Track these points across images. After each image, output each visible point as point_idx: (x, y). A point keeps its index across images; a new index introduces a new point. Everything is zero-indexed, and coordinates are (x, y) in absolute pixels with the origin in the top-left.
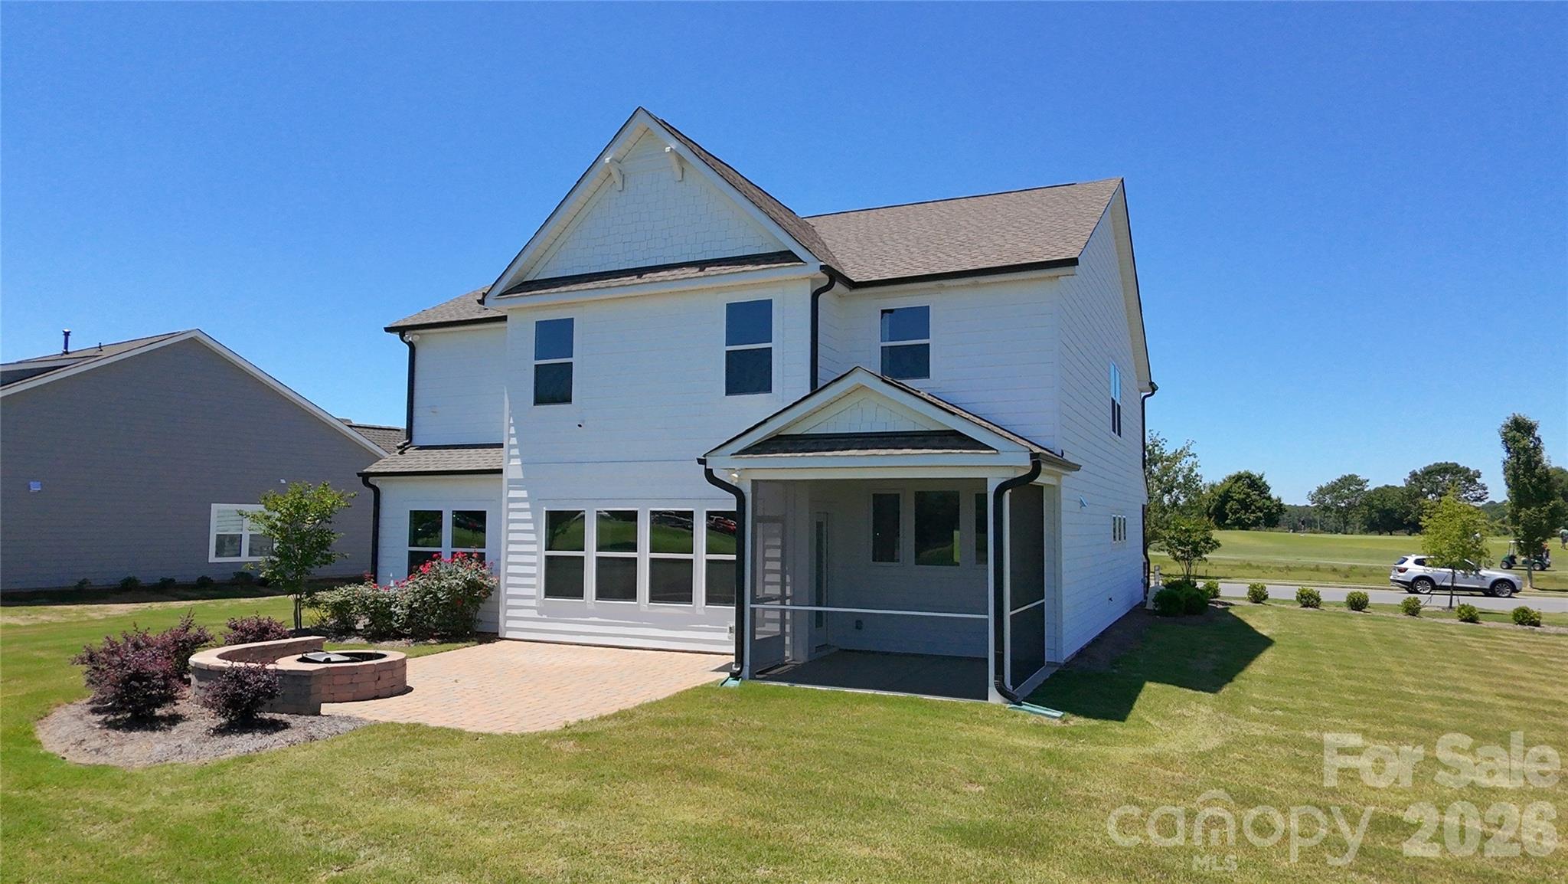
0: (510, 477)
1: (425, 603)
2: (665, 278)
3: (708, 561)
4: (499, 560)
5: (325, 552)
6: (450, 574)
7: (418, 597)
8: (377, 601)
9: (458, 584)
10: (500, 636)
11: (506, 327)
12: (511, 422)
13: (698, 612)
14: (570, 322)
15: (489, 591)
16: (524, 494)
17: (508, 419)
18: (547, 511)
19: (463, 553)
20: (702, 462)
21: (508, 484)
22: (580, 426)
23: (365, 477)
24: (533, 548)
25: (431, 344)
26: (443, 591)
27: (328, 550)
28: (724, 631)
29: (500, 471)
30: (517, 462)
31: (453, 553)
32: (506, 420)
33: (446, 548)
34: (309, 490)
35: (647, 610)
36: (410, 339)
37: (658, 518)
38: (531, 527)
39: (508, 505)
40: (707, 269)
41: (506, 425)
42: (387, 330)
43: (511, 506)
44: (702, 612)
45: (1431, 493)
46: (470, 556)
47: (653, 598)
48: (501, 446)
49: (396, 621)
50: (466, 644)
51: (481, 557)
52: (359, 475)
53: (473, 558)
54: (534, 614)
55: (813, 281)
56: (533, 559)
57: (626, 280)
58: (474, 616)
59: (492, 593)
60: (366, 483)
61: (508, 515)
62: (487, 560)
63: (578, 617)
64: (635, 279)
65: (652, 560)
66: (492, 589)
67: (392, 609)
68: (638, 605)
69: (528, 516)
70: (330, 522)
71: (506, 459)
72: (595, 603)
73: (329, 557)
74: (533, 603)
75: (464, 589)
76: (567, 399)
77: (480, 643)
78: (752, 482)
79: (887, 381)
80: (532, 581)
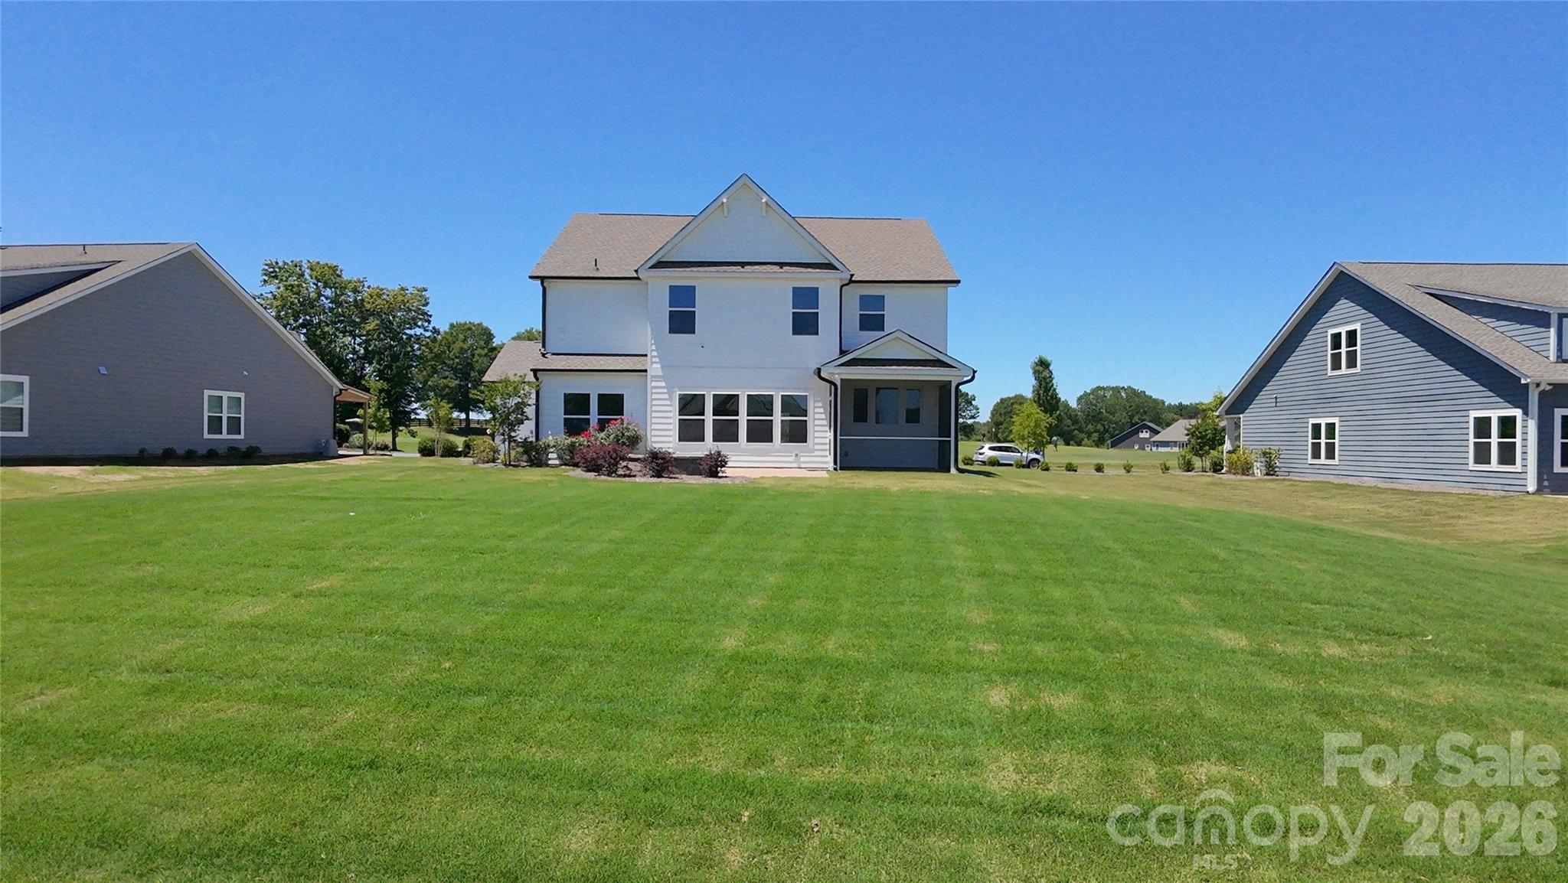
0: (652, 374)
2: (760, 270)
3: (783, 421)
11: (640, 284)
12: (653, 342)
13: (775, 447)
14: (693, 288)
16: (663, 384)
17: (650, 340)
18: (680, 394)
19: (609, 419)
20: (816, 370)
21: (652, 378)
22: (702, 347)
24: (670, 414)
25: (563, 289)
28: (792, 456)
29: (646, 371)
30: (659, 366)
31: (600, 419)
33: (593, 416)
35: (745, 448)
37: (752, 398)
38: (668, 403)
39: (651, 390)
40: (783, 267)
41: (649, 344)
42: (531, 277)
43: (654, 391)
44: (778, 447)
47: (749, 440)
48: (646, 355)
55: (841, 280)
56: (670, 421)
57: (735, 268)
59: (642, 440)
61: (651, 396)
64: (739, 268)
65: (749, 421)
66: (642, 438)
68: (740, 444)
69: (666, 396)
71: (649, 363)
72: (712, 444)
74: (670, 445)
76: (692, 331)
78: (841, 379)
79: (910, 336)
80: (671, 433)
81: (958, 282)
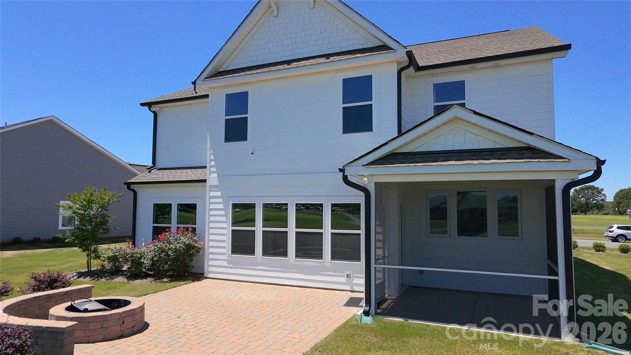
0: (210, 184)
1: (161, 257)
2: (304, 64)
3: (332, 234)
4: (204, 232)
5: (105, 227)
6: (176, 240)
7: (157, 254)
8: (133, 256)
9: (180, 246)
10: (205, 276)
11: (208, 102)
12: (211, 152)
13: (326, 264)
14: (246, 94)
15: (198, 250)
16: (219, 194)
17: (209, 151)
18: (232, 204)
19: (184, 227)
20: (342, 170)
21: (209, 188)
22: (252, 154)
23: (129, 185)
24: (225, 225)
25: (166, 112)
26: (172, 250)
27: (107, 226)
28: (343, 276)
29: (205, 181)
30: (215, 175)
31: (178, 228)
32: (208, 151)
33: (174, 225)
34: (95, 192)
35: (294, 263)
36: (154, 110)
37: (300, 208)
38: (223, 213)
39: (209, 200)
40: (331, 58)
41: (208, 154)
42: (142, 105)
43: (212, 201)
44: (329, 265)
45: (583, 198)
46: (187, 229)
48: (205, 167)
49: (145, 268)
50: (185, 282)
51: (194, 230)
52: (125, 183)
53: (189, 231)
54: (225, 263)
55: (398, 63)
56: (224, 232)
57: (280, 67)
58: (190, 264)
59: (200, 251)
60: (129, 188)
61: (209, 206)
62: (197, 232)
63: (251, 266)
64: (286, 66)
65: (297, 233)
66: (200, 249)
67: (142, 260)
68: (289, 259)
69: (221, 206)
70: (108, 210)
71: (208, 174)
72: (262, 258)
73: (107, 230)
74: (224, 257)
75: (184, 249)
76: (244, 138)
77: (193, 281)
78: (376, 184)
79: (475, 113)
80: (224, 244)
81: (568, 47)
